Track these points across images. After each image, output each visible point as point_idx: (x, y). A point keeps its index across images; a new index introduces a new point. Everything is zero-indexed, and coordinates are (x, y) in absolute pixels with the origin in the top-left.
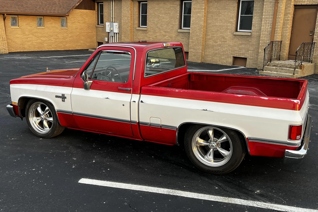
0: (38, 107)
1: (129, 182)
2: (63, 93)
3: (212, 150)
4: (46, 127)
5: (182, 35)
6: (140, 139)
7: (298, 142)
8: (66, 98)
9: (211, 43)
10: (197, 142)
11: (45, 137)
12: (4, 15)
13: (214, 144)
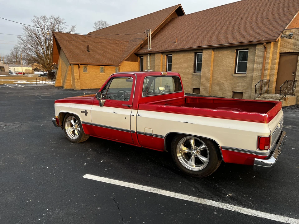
0: (71, 120)
1: (122, 180)
2: (86, 109)
3: (193, 156)
4: (77, 135)
5: (196, 77)
6: (139, 145)
7: (266, 152)
8: (87, 113)
9: (216, 82)
10: (181, 150)
11: (74, 142)
12: (79, 65)
13: (195, 152)
